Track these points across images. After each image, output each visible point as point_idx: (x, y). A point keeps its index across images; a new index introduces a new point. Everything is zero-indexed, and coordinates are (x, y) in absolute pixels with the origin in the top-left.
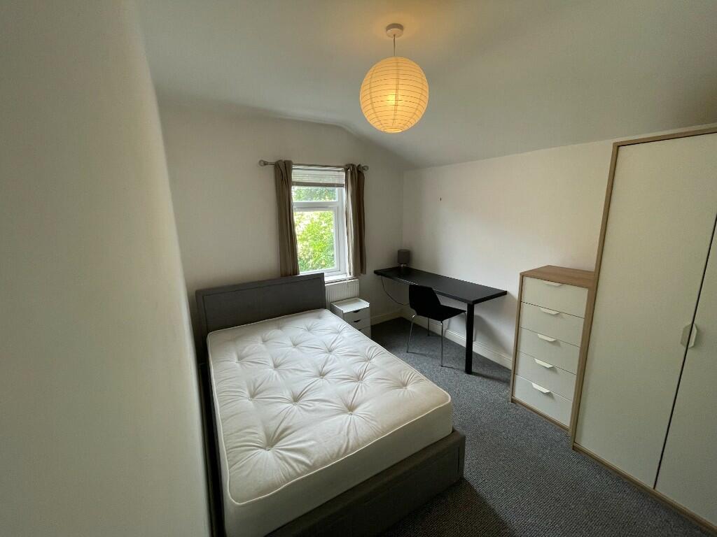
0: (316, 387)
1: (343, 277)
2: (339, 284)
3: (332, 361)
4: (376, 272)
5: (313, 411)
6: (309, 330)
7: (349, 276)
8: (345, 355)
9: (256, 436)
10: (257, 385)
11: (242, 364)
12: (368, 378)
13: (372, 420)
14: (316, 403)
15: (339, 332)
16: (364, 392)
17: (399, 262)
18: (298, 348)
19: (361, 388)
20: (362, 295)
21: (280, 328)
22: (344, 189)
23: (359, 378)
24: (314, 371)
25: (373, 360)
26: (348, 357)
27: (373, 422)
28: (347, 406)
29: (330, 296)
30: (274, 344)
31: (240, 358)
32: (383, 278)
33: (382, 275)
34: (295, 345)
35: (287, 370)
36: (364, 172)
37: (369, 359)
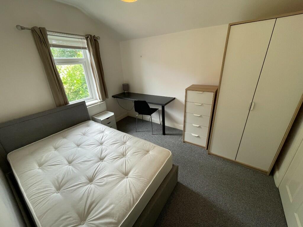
0: (101, 169)
1: (96, 101)
2: (94, 106)
3: (105, 150)
4: (113, 96)
5: (105, 185)
6: (84, 134)
7: (99, 101)
8: (111, 144)
9: (71, 219)
10: (60, 180)
11: (43, 169)
12: (129, 154)
13: (140, 177)
14: (105, 178)
15: (103, 132)
16: (130, 162)
17: (124, 89)
18: (81, 147)
19: (127, 160)
20: (108, 109)
21: (65, 137)
22: (87, 51)
23: (123, 155)
24: (96, 159)
25: (127, 143)
26: (113, 145)
27: (142, 179)
28: (123, 173)
29: (91, 113)
30: (64, 149)
31: (40, 165)
32: (118, 99)
33: (117, 97)
34: (78, 146)
35: (79, 163)
36: (98, 40)
37: (125, 143)
